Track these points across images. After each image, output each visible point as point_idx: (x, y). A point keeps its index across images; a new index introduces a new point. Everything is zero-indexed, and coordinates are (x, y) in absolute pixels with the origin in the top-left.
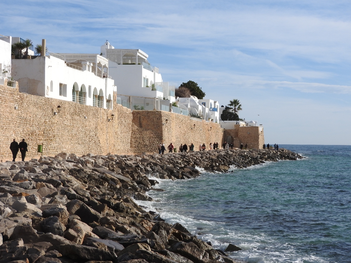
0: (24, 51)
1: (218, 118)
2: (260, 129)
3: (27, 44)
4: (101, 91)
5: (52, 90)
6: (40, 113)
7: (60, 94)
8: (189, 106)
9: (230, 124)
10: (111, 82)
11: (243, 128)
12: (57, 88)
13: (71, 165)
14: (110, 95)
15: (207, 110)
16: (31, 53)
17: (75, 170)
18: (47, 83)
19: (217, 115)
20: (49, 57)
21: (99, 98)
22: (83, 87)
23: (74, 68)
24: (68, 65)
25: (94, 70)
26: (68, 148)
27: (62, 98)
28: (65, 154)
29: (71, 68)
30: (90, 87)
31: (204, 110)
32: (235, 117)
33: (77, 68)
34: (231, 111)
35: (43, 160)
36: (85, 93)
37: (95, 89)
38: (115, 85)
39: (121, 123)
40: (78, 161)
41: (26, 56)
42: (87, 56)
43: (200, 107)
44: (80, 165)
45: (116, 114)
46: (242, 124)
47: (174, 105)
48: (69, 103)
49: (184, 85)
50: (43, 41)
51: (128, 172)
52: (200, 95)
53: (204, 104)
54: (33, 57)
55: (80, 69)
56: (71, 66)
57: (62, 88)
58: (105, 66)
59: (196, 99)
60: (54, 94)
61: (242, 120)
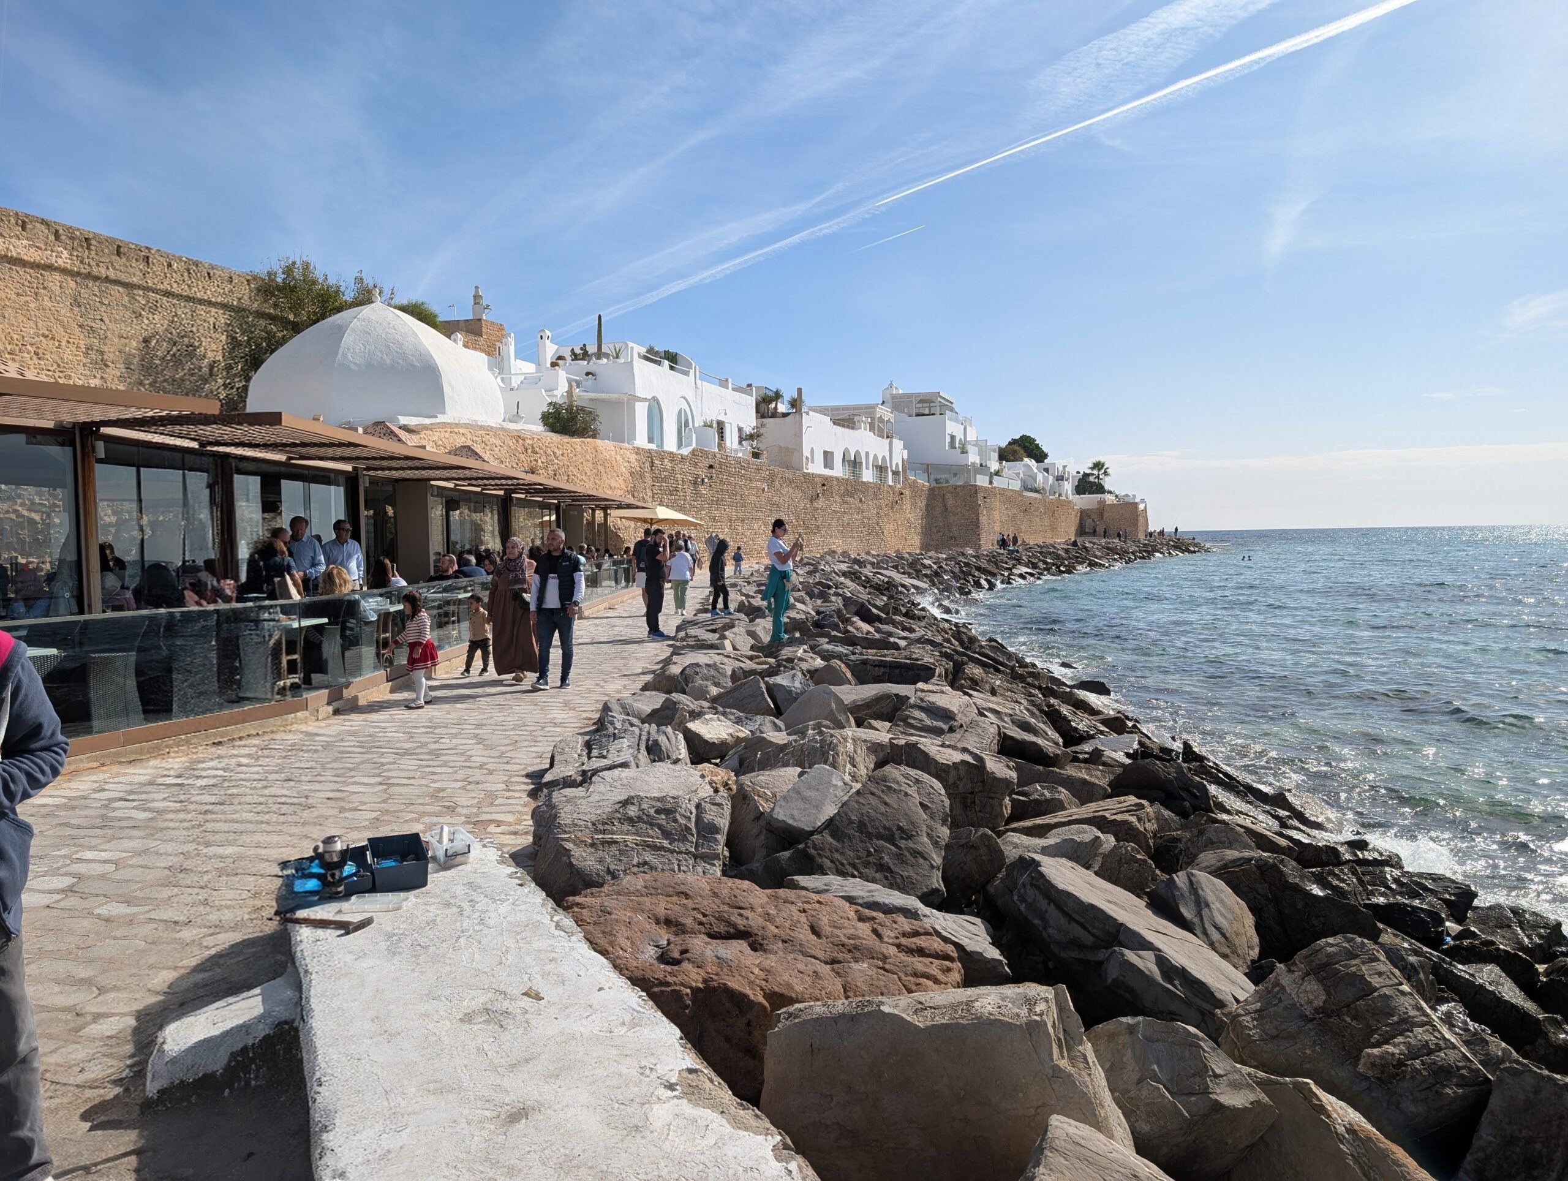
0: (772, 405)
1: (1070, 492)
2: (1141, 507)
3: (778, 396)
4: (884, 458)
5: (813, 462)
6: (798, 494)
7: (826, 466)
8: (1021, 475)
9: (1088, 501)
10: (898, 444)
11: (1112, 506)
12: (819, 458)
13: (844, 567)
14: (897, 464)
15: (1051, 478)
16: (782, 408)
17: (850, 572)
18: (806, 452)
19: (1068, 487)
20: (807, 414)
21: (881, 469)
22: (857, 453)
23: (844, 426)
24: (835, 423)
25: (872, 429)
26: (838, 544)
27: (827, 472)
28: (834, 552)
29: (839, 428)
30: (867, 453)
31: (1045, 479)
32: (1100, 489)
33: (848, 427)
34: (1091, 479)
35: (805, 560)
36: (861, 463)
37: (875, 456)
38: (905, 448)
39: (914, 505)
40: (856, 561)
41: (774, 414)
42: (861, 408)
43: (1040, 477)
44: (856, 567)
45: (907, 492)
46: (1110, 499)
47: (997, 473)
48: (837, 479)
49: (1014, 442)
50: (800, 390)
51: (926, 575)
52: (1039, 456)
53: (1047, 470)
54: (785, 415)
55: (853, 428)
56: (839, 425)
57: (828, 457)
58: (889, 421)
59: (1032, 463)
60: (816, 468)
61: (1110, 492)
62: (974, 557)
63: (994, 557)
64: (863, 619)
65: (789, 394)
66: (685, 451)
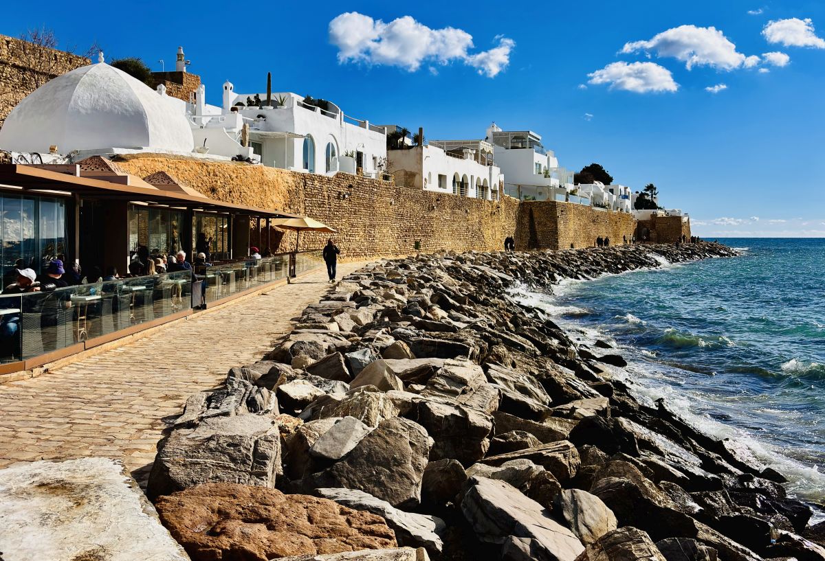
0: (401, 140)
1: (630, 207)
2: (685, 219)
3: (405, 133)
4: (485, 180)
5: (430, 183)
6: (417, 207)
7: (440, 186)
8: (592, 194)
9: (644, 214)
10: (496, 170)
11: (662, 218)
12: (435, 180)
13: (449, 263)
14: (495, 185)
15: (614, 197)
16: (408, 141)
17: (452, 267)
18: (425, 175)
19: (628, 203)
20: (427, 147)
21: (483, 188)
22: (464, 177)
23: (454, 156)
24: (447, 154)
25: (476, 158)
26: (448, 245)
27: (441, 190)
28: (443, 251)
29: (451, 158)
30: (472, 177)
31: (610, 198)
32: (653, 206)
33: (458, 157)
34: (646, 197)
35: (420, 257)
36: (467, 184)
37: (478, 178)
38: (501, 173)
39: (508, 216)
40: (459, 259)
41: (403, 147)
42: (469, 143)
43: (606, 195)
44: (459, 263)
45: (503, 206)
46: (660, 213)
47: (573, 193)
48: (448, 195)
49: (586, 170)
50: (421, 130)
51: (512, 270)
52: (607, 180)
53: (612, 191)
54: (410, 147)
55: (461, 158)
56: (451, 155)
57: (442, 178)
58: (489, 152)
59: (600, 185)
60: (432, 186)
61: (660, 208)
62: (551, 256)
63: (566, 256)
64: (442, 308)
65: (414, 131)
66: (331, 174)
